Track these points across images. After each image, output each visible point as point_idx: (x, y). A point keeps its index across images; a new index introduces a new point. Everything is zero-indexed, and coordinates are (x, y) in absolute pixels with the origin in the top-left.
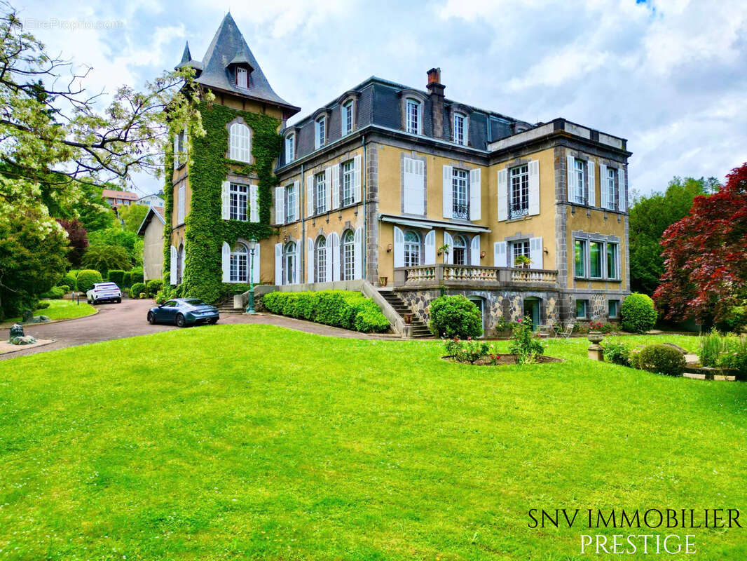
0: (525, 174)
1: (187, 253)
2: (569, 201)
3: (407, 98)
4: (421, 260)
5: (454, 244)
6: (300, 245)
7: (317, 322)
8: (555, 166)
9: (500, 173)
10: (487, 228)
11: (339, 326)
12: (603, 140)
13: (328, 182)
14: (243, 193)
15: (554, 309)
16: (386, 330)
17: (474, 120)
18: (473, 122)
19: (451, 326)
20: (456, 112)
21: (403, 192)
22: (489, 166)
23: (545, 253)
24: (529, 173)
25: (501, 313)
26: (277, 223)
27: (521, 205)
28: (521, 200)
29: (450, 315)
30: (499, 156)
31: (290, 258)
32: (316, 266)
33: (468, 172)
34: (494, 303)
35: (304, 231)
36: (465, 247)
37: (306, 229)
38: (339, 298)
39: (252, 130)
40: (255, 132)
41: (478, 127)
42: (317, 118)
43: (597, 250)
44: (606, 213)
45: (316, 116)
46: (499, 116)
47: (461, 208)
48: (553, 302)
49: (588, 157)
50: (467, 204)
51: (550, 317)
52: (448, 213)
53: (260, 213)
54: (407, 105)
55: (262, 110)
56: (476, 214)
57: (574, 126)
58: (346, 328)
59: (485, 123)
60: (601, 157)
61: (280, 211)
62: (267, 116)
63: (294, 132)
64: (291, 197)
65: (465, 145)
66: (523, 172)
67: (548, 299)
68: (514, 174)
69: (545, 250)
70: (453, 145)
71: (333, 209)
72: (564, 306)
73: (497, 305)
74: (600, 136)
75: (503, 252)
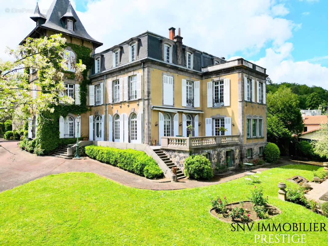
0: (222, 85)
1: (38, 122)
2: (245, 100)
3: (165, 43)
4: (172, 128)
5: (187, 119)
6: (104, 118)
7: (117, 167)
8: (238, 82)
9: (209, 83)
10: (202, 111)
11: (132, 172)
12: (257, 69)
13: (121, 85)
14: (71, 89)
15: (238, 155)
16: (161, 176)
17: (196, 56)
18: (195, 56)
19: (197, 174)
20: (187, 51)
21: (163, 94)
22: (202, 79)
23: (233, 126)
24: (224, 84)
25: (217, 160)
26: (90, 105)
27: (219, 100)
28: (219, 98)
29: (197, 168)
30: (208, 75)
31: (98, 124)
32: (113, 130)
33: (193, 82)
34: (213, 155)
35: (106, 110)
36: (191, 120)
37: (107, 109)
38: (132, 157)
39: (76, 54)
40: (78, 55)
41: (197, 59)
42: (114, 50)
43: (254, 123)
44: (259, 105)
45: (113, 49)
46: (206, 54)
47: (190, 101)
48: (238, 151)
49: (252, 78)
50: (192, 99)
51: (236, 159)
52: (184, 104)
53: (81, 99)
54: (165, 47)
55: (81, 43)
56: (197, 104)
57: (246, 62)
58: (137, 174)
59: (200, 58)
60: (257, 77)
61: (92, 99)
62: (84, 47)
63: (100, 57)
64: (98, 91)
65: (191, 69)
66: (221, 83)
67: (236, 150)
68: (215, 84)
69: (233, 124)
70: (186, 69)
71: (124, 100)
72: (243, 153)
73: (215, 156)
74: (256, 67)
75: (210, 123)
